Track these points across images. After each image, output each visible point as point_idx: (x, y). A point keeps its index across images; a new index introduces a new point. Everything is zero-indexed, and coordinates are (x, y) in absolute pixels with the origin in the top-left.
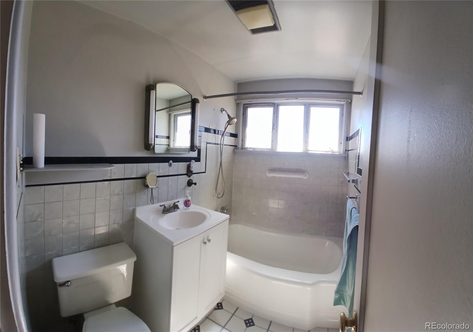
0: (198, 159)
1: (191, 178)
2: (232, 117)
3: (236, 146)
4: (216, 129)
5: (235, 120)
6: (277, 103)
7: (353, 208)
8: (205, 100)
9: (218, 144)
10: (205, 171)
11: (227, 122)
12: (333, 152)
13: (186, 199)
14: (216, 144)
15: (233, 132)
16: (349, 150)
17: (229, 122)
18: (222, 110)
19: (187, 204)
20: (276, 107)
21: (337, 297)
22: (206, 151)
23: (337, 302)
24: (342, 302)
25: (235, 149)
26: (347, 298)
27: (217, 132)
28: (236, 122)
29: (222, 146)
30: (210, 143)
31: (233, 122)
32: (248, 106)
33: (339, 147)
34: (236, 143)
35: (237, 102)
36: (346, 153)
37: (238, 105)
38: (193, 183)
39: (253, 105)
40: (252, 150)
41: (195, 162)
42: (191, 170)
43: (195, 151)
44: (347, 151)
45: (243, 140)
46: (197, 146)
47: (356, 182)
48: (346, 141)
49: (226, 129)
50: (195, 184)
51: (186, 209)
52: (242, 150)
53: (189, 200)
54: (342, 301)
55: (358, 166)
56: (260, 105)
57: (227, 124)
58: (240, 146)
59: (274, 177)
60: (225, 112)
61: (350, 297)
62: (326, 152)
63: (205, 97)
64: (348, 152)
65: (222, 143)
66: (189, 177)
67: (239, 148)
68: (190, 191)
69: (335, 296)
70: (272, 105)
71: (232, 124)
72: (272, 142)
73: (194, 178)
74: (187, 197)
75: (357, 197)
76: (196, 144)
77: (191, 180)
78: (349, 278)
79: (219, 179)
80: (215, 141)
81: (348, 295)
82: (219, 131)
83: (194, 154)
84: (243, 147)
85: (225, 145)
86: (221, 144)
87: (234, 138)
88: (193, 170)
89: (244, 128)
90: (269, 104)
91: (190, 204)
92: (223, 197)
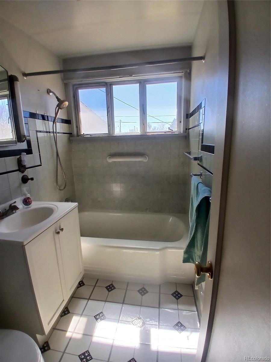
0: (29, 151)
1: (25, 173)
2: (62, 99)
3: (71, 134)
4: (45, 115)
5: (67, 103)
6: (110, 82)
7: (199, 183)
8: (25, 78)
9: (50, 132)
10: (41, 164)
11: (57, 106)
12: (172, 132)
13: (25, 197)
14: (47, 132)
15: (65, 118)
16: (190, 129)
17: (60, 105)
18: (49, 91)
19: (27, 202)
20: (109, 86)
21: (186, 256)
22: (38, 141)
23: (185, 261)
24: (191, 261)
25: (70, 137)
26: (196, 258)
27: (46, 119)
28: (67, 105)
29: (55, 134)
30: (40, 132)
31: (64, 106)
32: (79, 87)
33: (179, 126)
34: (70, 129)
35: (65, 82)
36: (186, 132)
37: (66, 86)
38: (29, 179)
39: (83, 85)
40: (89, 136)
41: (27, 154)
42: (23, 164)
43: (24, 141)
44: (187, 129)
45: (78, 127)
46: (25, 136)
47: (201, 159)
48: (186, 118)
49: (56, 114)
50: (32, 179)
51: (26, 208)
52: (78, 137)
53: (29, 198)
54: (191, 259)
55: (202, 142)
56: (90, 85)
57: (58, 108)
58: (75, 132)
59: (115, 162)
60: (52, 93)
61: (199, 257)
62: (166, 133)
63: (25, 75)
64: (189, 131)
65: (55, 131)
66: (23, 172)
67: (74, 135)
68: (28, 188)
69: (184, 255)
70: (105, 85)
71: (63, 108)
72: (109, 126)
73: (29, 173)
74: (25, 195)
75: (202, 174)
76: (24, 133)
77: (26, 176)
78: (197, 242)
79: (59, 171)
80: (46, 129)
81: (197, 255)
82: (49, 117)
83: (23, 146)
84: (79, 134)
85: (58, 133)
86: (53, 132)
87: (68, 124)
88: (25, 164)
89: (77, 113)
90: (101, 84)
91: (31, 201)
92: (66, 188)
